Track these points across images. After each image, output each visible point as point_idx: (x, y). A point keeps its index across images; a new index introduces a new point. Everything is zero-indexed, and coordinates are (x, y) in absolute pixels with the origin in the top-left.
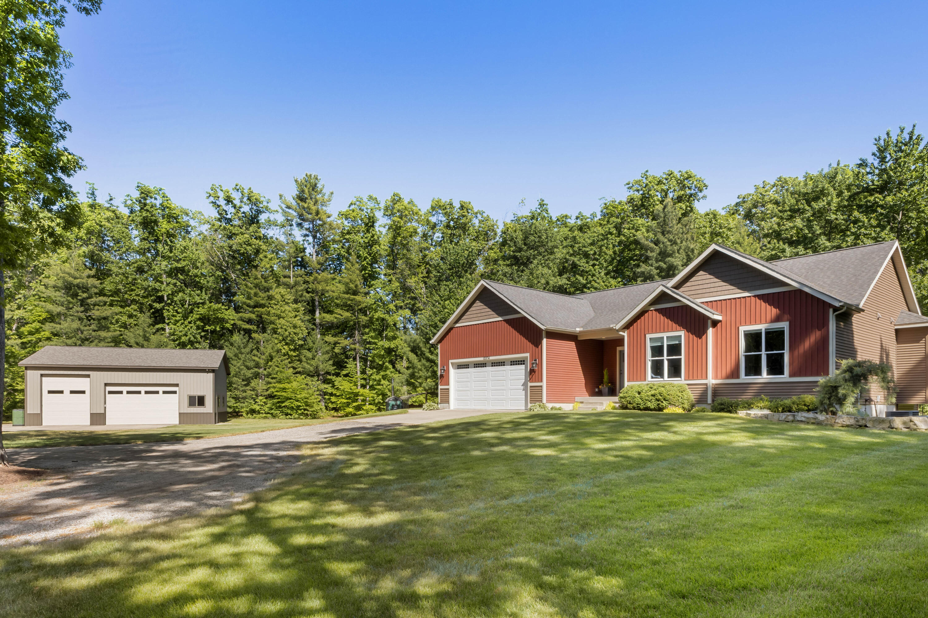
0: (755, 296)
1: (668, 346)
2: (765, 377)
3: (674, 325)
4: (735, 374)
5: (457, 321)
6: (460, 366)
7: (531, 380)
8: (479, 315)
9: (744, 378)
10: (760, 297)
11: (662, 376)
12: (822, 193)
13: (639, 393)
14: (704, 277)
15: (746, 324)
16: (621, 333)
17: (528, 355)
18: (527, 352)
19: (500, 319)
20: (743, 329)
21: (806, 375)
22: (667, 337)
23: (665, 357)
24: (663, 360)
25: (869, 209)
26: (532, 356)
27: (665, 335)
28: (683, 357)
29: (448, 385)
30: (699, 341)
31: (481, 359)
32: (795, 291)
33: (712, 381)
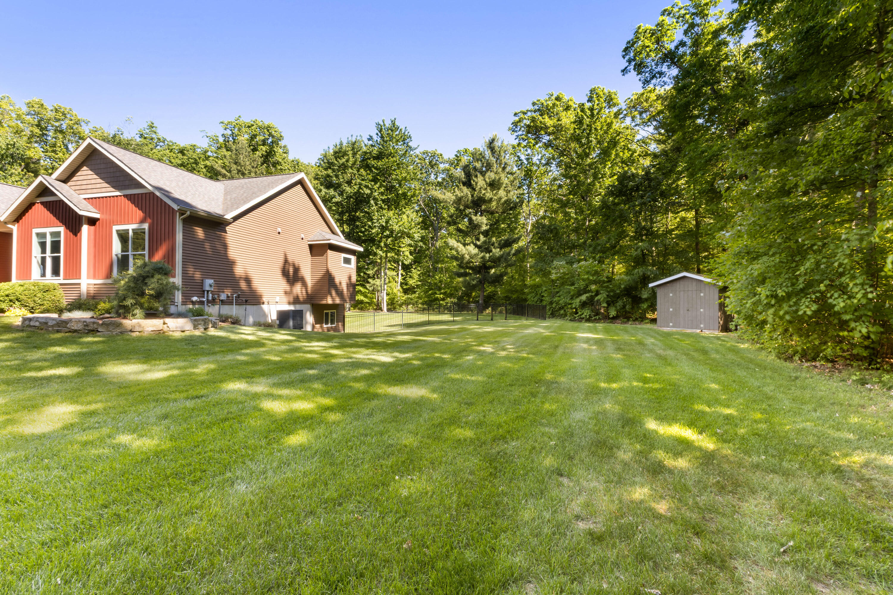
0: (124, 196)
1: (51, 242)
3: (56, 220)
4: (109, 274)
10: (128, 197)
12: (345, 154)
14: (87, 173)
15: (119, 223)
16: (10, 226)
20: (116, 228)
22: (49, 233)
23: (49, 254)
24: (47, 257)
25: (367, 167)
27: (47, 231)
28: (62, 255)
30: (75, 238)
33: (87, 281)
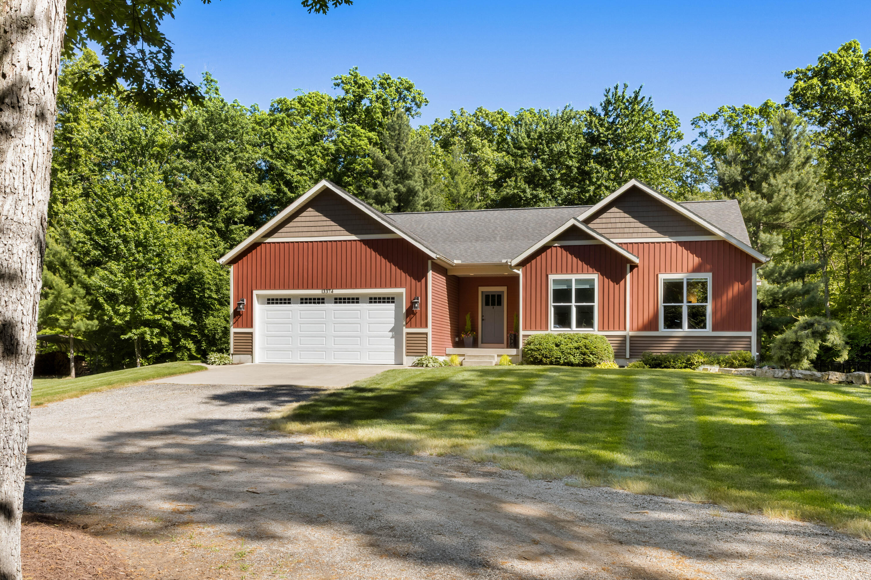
0: (676, 243)
1: (577, 290)
2: (685, 330)
3: (585, 266)
4: (652, 325)
5: (269, 234)
6: (271, 301)
7: (408, 324)
8: (313, 229)
9: (663, 331)
10: (681, 244)
11: (568, 325)
13: (557, 345)
14: (618, 215)
15: (665, 272)
16: (515, 271)
17: (403, 290)
18: (401, 286)
19: (354, 237)
20: (663, 277)
21: (728, 330)
22: (576, 280)
23: (573, 304)
24: (570, 306)
26: (410, 293)
27: (573, 277)
28: (596, 304)
29: (252, 326)
30: (617, 286)
31: (317, 292)
32: (718, 241)
33: (629, 332)
